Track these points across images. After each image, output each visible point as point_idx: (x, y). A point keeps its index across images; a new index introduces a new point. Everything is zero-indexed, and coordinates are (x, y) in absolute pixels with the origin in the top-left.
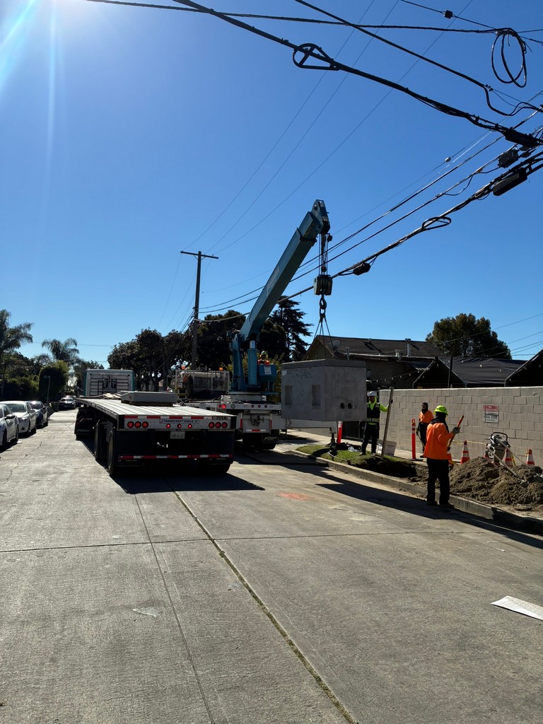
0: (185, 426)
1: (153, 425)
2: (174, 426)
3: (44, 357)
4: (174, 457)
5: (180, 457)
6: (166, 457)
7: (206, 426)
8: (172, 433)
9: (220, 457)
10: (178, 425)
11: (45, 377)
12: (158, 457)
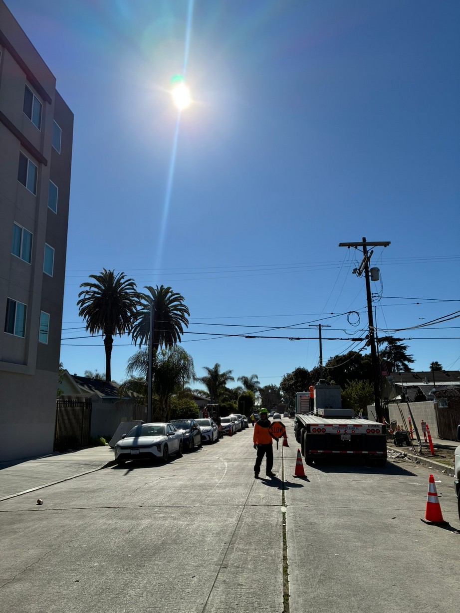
0: (349, 431)
1: (329, 430)
2: (342, 431)
3: (239, 388)
4: (344, 452)
5: (348, 452)
6: (339, 452)
7: (364, 432)
8: (342, 436)
9: (377, 454)
10: (345, 431)
11: (241, 402)
12: (333, 452)
